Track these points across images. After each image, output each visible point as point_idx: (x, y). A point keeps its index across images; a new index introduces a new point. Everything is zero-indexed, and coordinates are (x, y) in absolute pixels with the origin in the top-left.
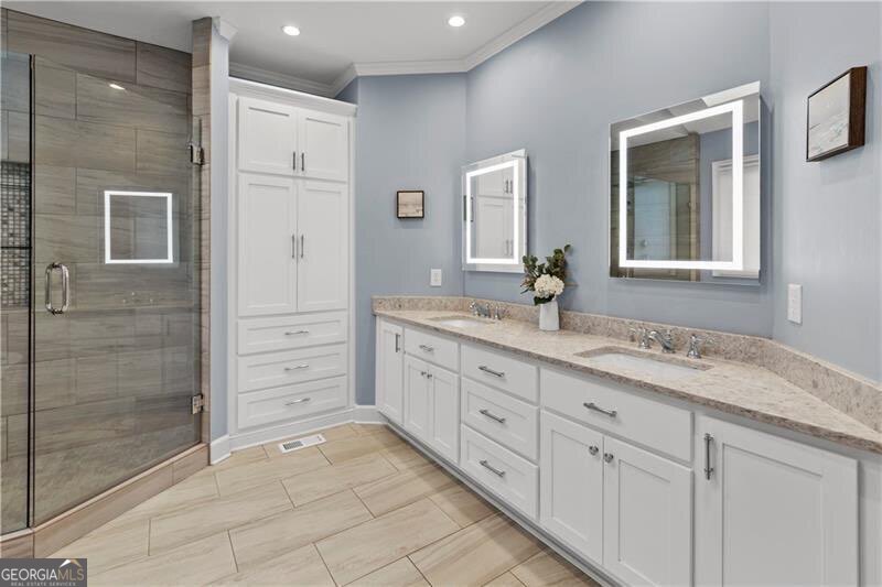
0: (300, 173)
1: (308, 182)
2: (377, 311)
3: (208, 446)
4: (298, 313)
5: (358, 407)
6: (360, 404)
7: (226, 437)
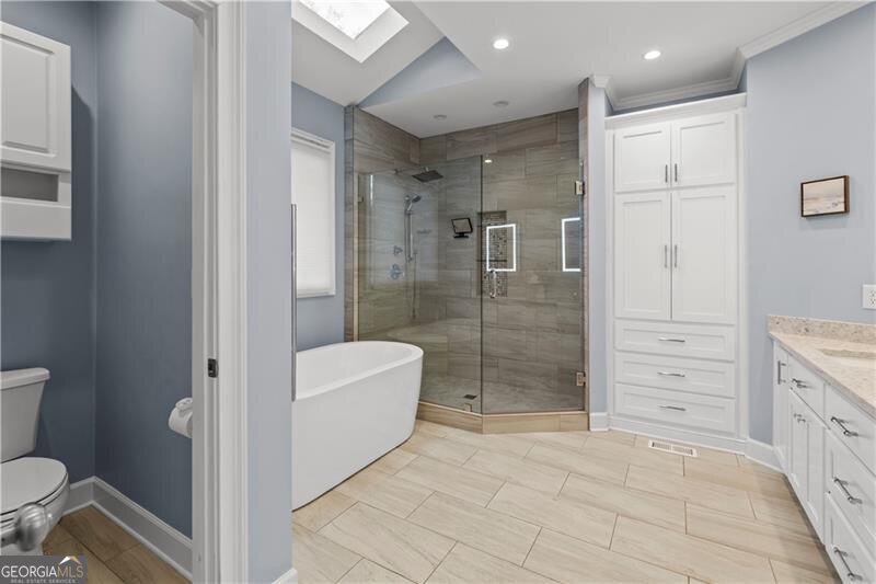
0: (675, 184)
1: (683, 192)
2: (773, 333)
3: (588, 415)
4: (672, 322)
5: (750, 440)
6: (751, 437)
7: (604, 414)
